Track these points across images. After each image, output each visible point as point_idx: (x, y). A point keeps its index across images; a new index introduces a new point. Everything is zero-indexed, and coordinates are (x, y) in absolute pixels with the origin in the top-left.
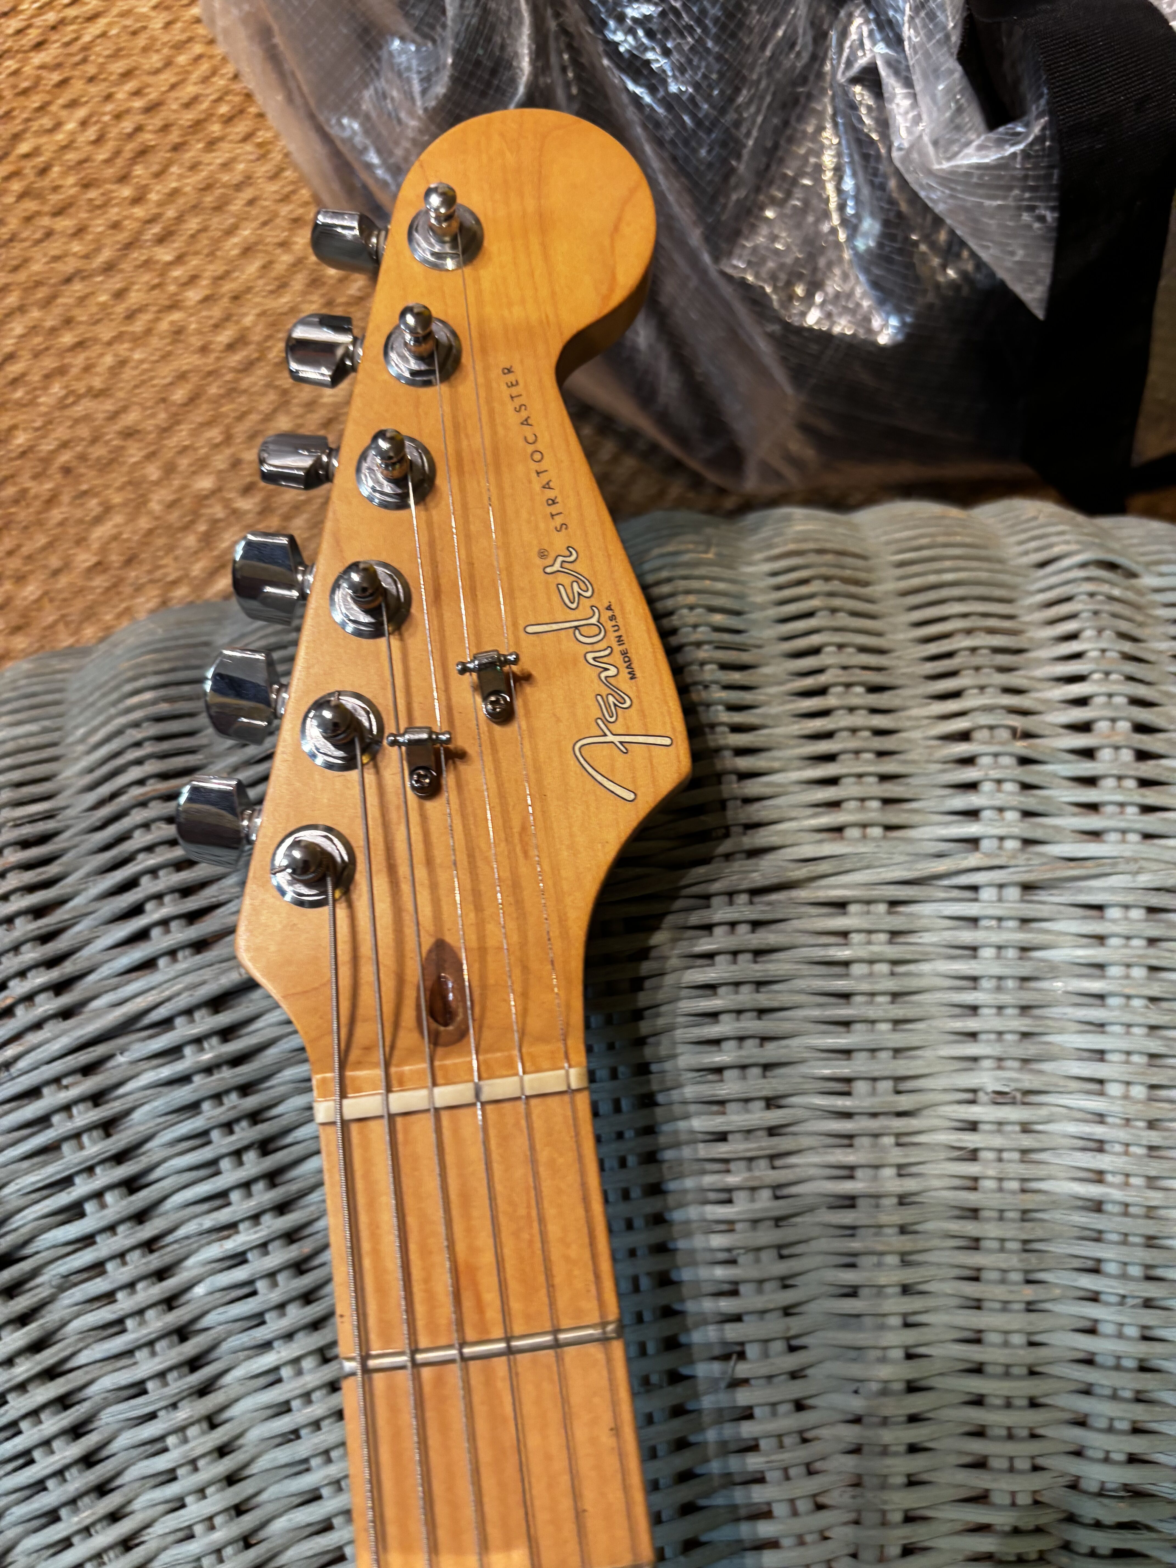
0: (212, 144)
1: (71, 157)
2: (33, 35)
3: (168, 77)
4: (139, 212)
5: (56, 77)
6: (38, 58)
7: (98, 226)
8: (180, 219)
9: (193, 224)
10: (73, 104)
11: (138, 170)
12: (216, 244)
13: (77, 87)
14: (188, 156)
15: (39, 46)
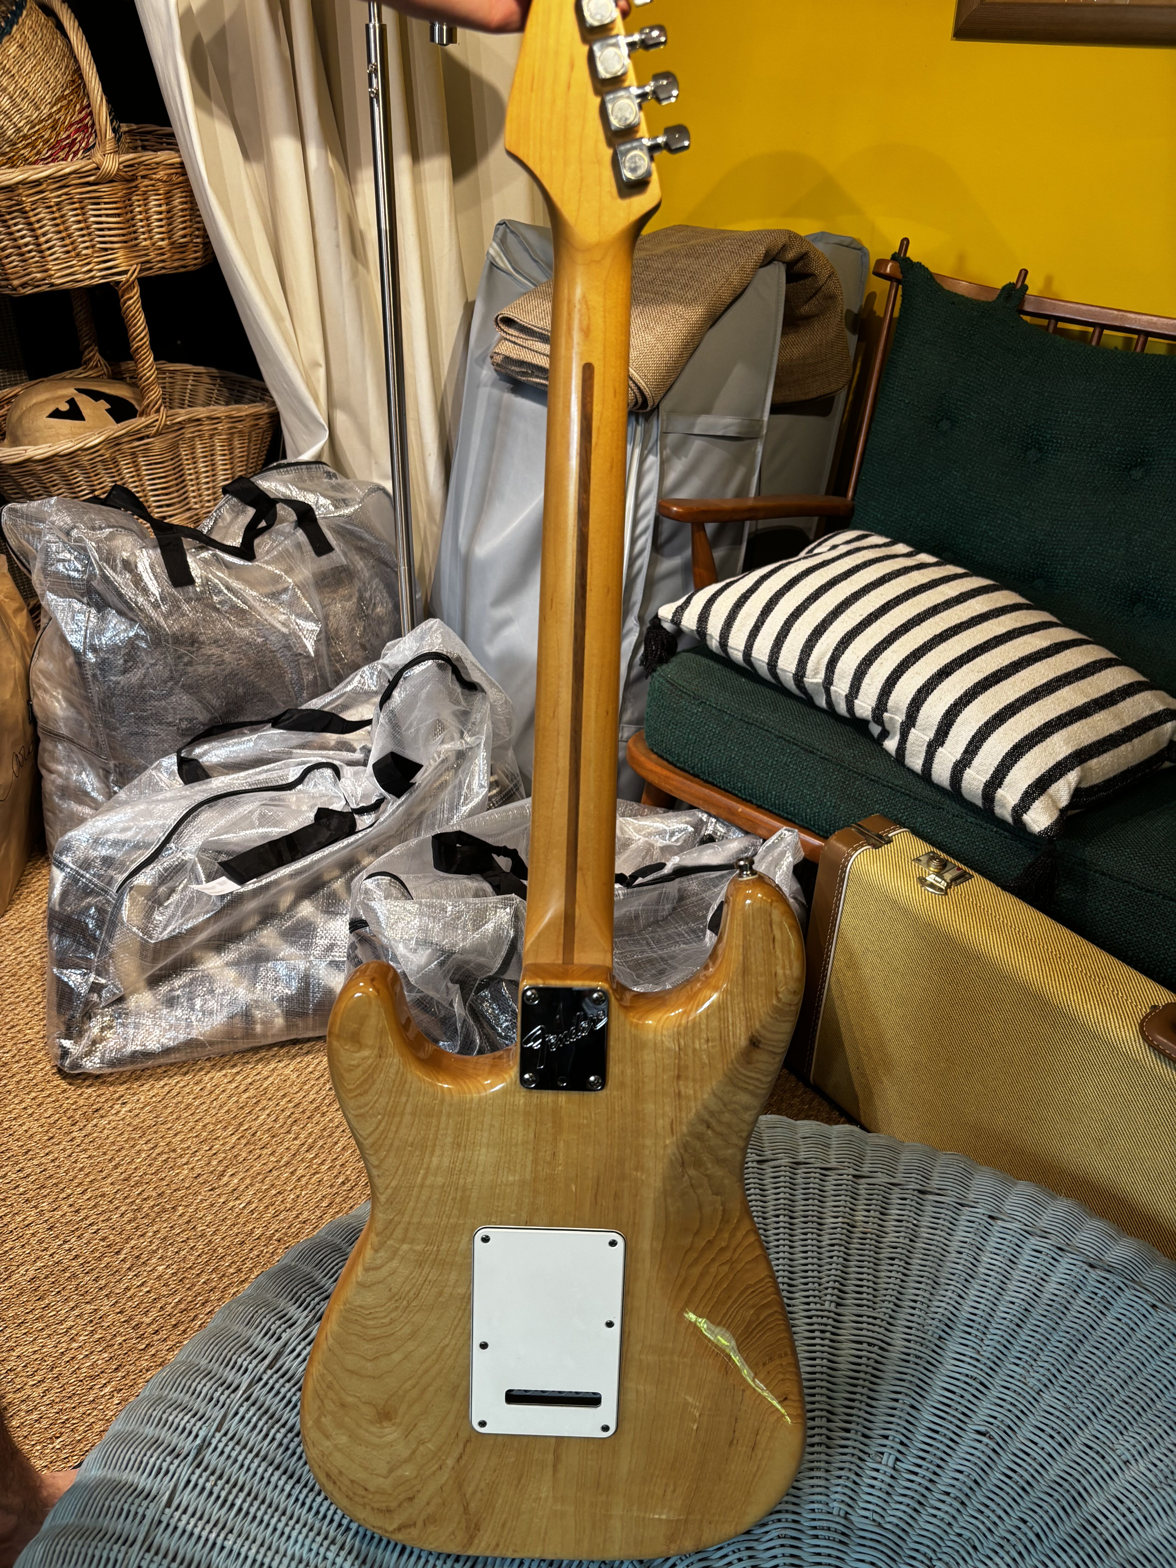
0: (323, 1114)
1: (266, 1127)
2: (242, 1087)
3: (302, 1094)
4: (297, 1142)
5: (255, 1101)
6: (245, 1096)
7: (281, 1149)
8: (315, 1142)
9: (321, 1143)
10: (263, 1109)
11: (294, 1128)
12: (331, 1148)
13: (264, 1103)
14: (314, 1120)
15: (245, 1091)
